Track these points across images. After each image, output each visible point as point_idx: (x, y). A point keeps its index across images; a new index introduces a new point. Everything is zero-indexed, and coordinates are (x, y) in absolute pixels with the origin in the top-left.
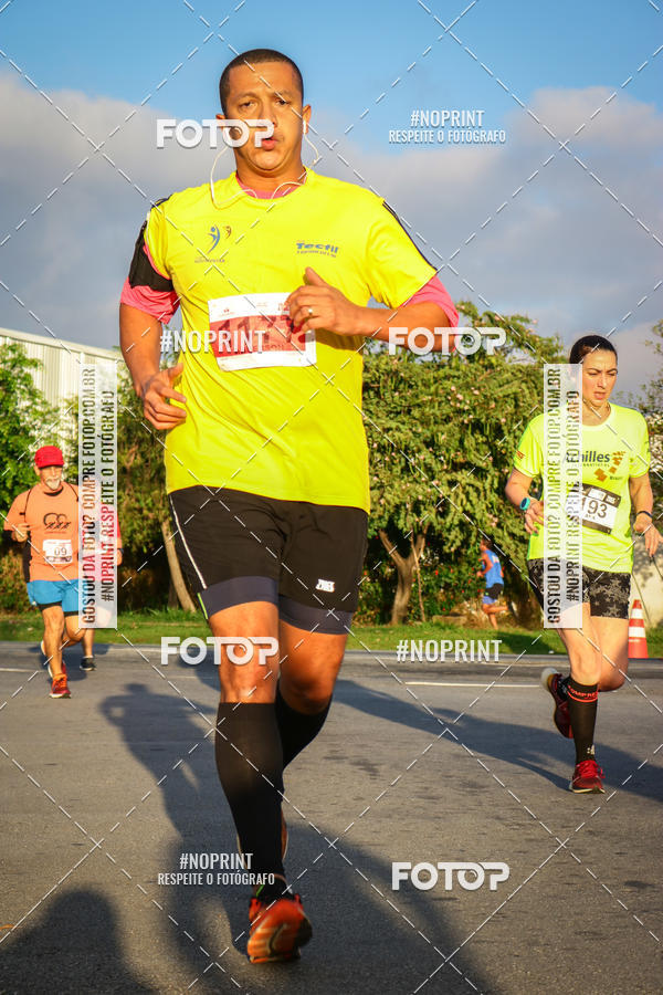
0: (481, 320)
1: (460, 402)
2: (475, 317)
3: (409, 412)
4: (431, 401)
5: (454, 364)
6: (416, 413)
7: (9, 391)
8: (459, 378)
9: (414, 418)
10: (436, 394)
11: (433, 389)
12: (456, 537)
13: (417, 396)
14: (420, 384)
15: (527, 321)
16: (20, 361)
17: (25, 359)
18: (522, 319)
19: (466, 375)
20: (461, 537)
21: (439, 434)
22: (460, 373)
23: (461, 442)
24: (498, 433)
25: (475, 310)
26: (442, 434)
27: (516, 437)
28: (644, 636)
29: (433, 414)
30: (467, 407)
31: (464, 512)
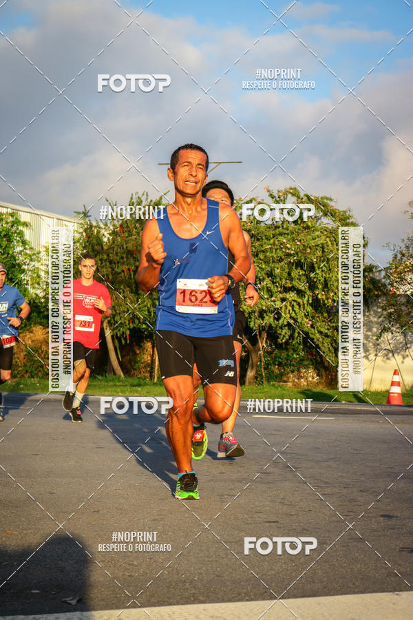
0: (302, 199)
1: (289, 249)
2: (298, 197)
3: (257, 255)
4: (270, 248)
5: (285, 227)
6: (261, 256)
7: (10, 241)
8: (288, 234)
9: (260, 259)
10: (274, 244)
11: (272, 241)
12: (286, 333)
13: (262, 246)
14: (264, 238)
15: (331, 200)
16: (17, 222)
17: (19, 221)
18: (327, 199)
19: (292, 233)
20: (289, 334)
21: (276, 269)
22: (289, 231)
23: (289, 274)
24: (312, 268)
25: (299, 193)
26: (278, 269)
27: (323, 271)
28: (400, 392)
29: (272, 257)
30: (292, 252)
31: (291, 317)
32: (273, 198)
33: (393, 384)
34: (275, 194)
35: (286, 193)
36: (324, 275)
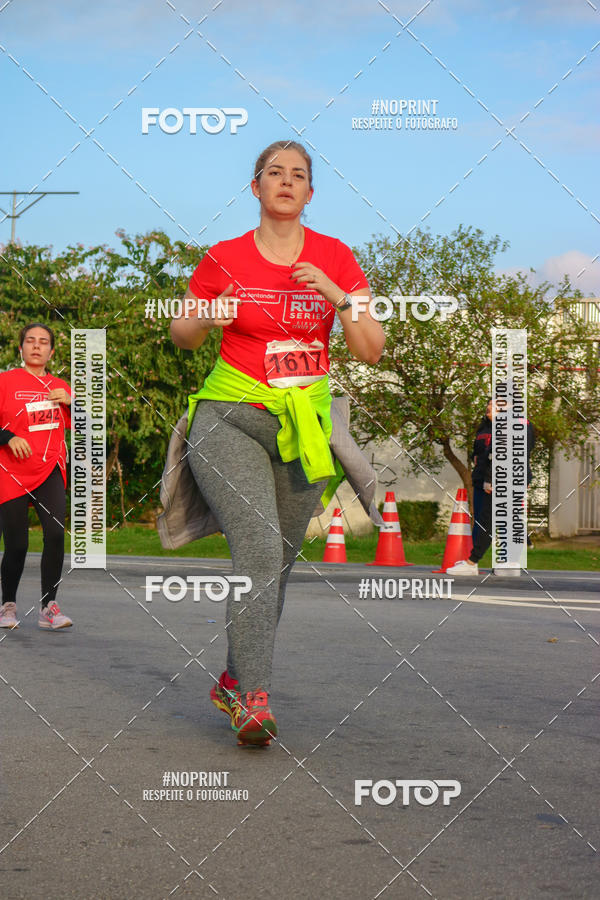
0: (173, 249)
2: (167, 246)
4: (126, 323)
11: (127, 312)
12: (146, 450)
14: (115, 307)
20: (151, 450)
21: (133, 354)
23: (153, 362)
24: (189, 354)
25: (168, 240)
26: (136, 353)
27: (204, 358)
28: (343, 542)
29: (129, 335)
30: (159, 329)
31: (155, 426)
32: (128, 247)
33: (333, 530)
34: (133, 241)
35: (149, 240)
36: (207, 363)
